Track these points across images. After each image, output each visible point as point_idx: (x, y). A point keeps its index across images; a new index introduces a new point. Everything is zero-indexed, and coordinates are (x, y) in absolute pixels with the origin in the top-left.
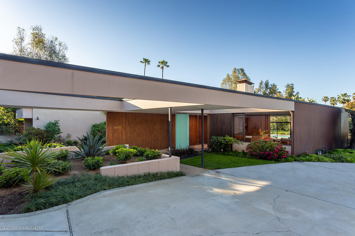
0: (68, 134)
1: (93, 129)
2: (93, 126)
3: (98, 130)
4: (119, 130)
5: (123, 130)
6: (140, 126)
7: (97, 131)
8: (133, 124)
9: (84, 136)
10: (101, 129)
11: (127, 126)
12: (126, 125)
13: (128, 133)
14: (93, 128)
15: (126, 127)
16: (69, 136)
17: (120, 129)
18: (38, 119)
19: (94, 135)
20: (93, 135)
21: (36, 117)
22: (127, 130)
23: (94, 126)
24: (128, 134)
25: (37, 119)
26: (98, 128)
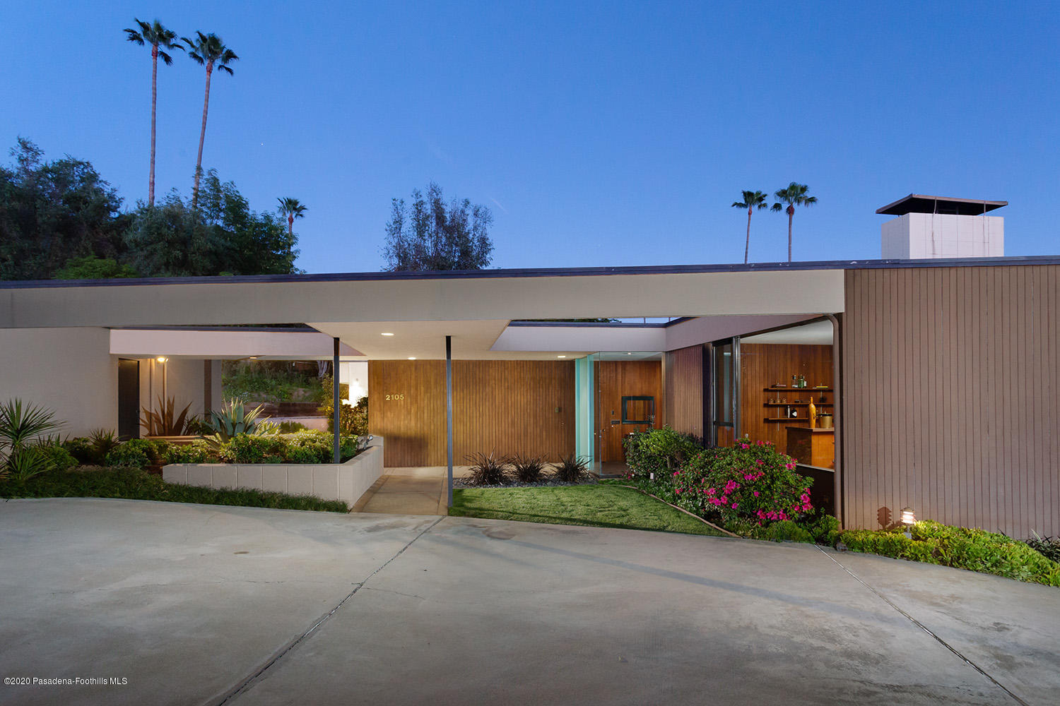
4: (399, 404)
5: (409, 405)
6: (462, 394)
8: (438, 390)
11: (422, 395)
12: (419, 393)
13: (426, 411)
15: (419, 397)
17: (402, 402)
22: (422, 405)
24: (426, 415)
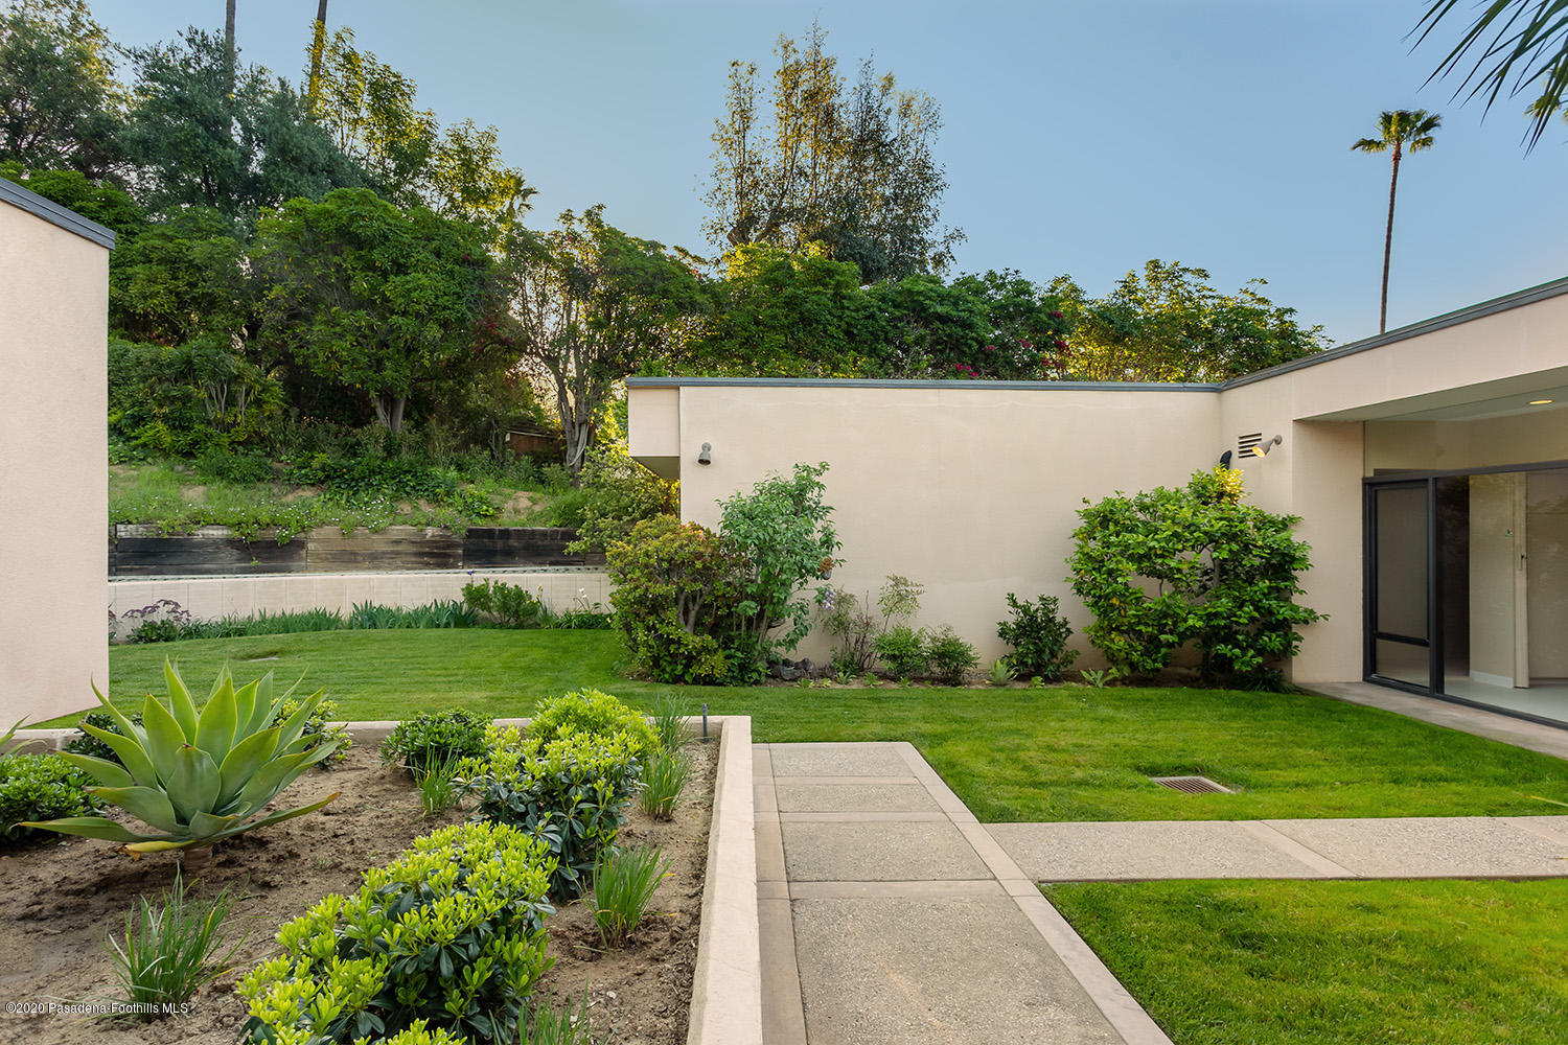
0: (897, 581)
1: (1094, 547)
2: (1087, 515)
3: (1146, 556)
7: (1131, 558)
9: (1014, 604)
10: (1168, 540)
14: (1090, 536)
16: (901, 596)
18: (708, 462)
19: (1107, 597)
20: (1090, 600)
21: (697, 453)
23: (1104, 519)
25: (701, 461)
26: (1141, 537)
